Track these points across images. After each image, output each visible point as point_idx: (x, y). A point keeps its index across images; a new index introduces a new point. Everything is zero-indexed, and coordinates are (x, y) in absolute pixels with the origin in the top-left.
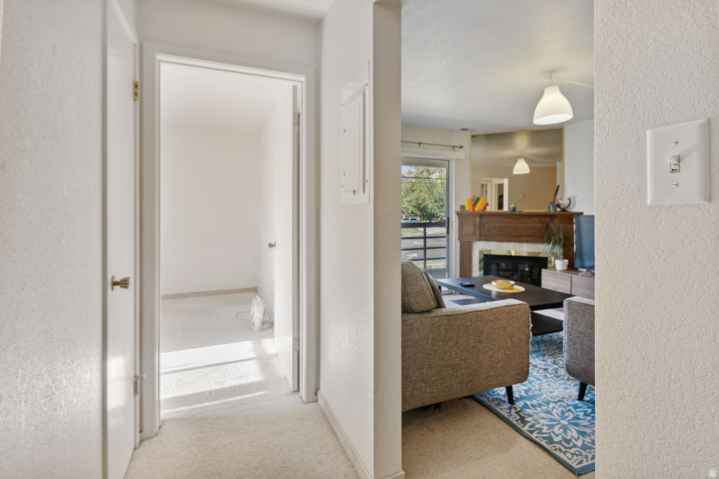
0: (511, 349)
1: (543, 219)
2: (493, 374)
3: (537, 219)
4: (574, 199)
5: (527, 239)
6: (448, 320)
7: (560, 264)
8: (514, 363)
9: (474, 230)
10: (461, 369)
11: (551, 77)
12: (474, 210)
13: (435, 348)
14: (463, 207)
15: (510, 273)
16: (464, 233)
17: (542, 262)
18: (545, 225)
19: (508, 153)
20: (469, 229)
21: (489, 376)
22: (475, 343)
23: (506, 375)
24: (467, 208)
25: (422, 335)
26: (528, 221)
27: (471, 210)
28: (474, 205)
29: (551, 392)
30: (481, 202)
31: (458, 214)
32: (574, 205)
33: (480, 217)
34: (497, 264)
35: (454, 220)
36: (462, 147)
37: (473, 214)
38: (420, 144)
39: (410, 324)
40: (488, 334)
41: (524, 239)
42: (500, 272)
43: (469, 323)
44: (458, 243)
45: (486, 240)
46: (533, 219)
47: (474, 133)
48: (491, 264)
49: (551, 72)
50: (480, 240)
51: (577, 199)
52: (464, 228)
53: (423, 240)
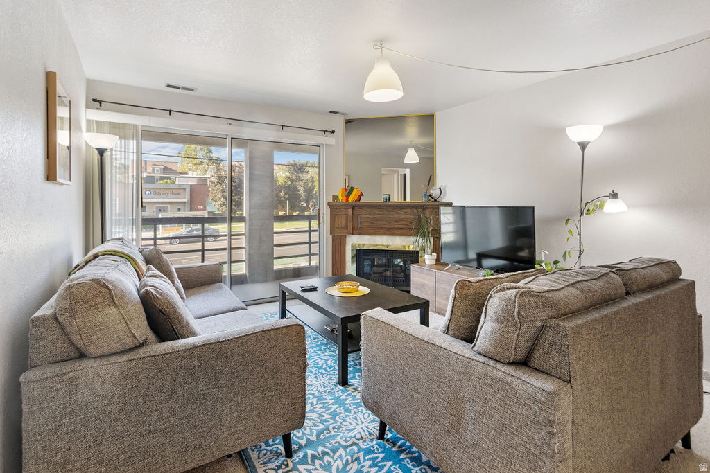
0: (274, 389)
1: (415, 211)
2: (242, 428)
3: (409, 210)
4: (444, 188)
5: (400, 231)
6: (155, 363)
7: (429, 258)
8: (278, 407)
9: (347, 223)
10: (182, 432)
11: (381, 48)
12: (347, 201)
13: (127, 408)
14: (335, 198)
15: (383, 269)
16: (336, 226)
17: (414, 257)
18: (417, 217)
19: (398, 141)
20: (341, 221)
21: (236, 432)
22: (208, 389)
23: (265, 426)
24: (340, 198)
25: (99, 392)
26: (400, 212)
27: (344, 201)
28: (348, 196)
29: (350, 430)
30: (355, 191)
31: (329, 205)
32: (445, 195)
33: (353, 209)
34: (370, 259)
35: (326, 211)
36: (333, 132)
37: (346, 205)
38: (283, 126)
39: (72, 379)
40: (233, 373)
41: (396, 231)
42: (374, 268)
43: (196, 363)
44: (331, 237)
45: (359, 234)
46: (406, 210)
47: (349, 117)
48: (364, 259)
49: (380, 43)
50: (352, 234)
51: (446, 189)
52: (336, 220)
53: (307, 234)
